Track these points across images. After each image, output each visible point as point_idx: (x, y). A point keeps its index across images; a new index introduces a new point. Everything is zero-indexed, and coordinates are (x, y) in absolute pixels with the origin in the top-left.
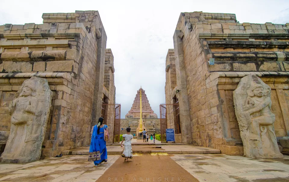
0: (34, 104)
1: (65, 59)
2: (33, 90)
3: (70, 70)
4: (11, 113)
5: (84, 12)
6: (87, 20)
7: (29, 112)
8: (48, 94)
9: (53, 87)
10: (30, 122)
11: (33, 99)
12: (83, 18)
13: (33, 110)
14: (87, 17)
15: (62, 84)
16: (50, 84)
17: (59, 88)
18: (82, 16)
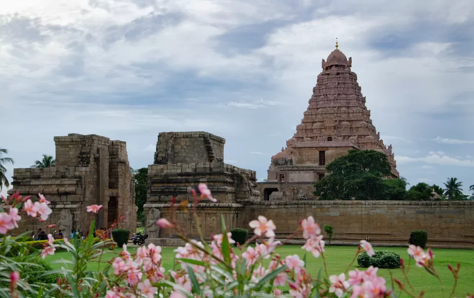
0: (67, 222)
1: (75, 194)
2: (65, 217)
3: (79, 201)
4: (59, 226)
5: (84, 136)
6: (87, 145)
7: (66, 226)
8: (71, 216)
9: (72, 212)
10: (66, 230)
11: (66, 220)
12: (84, 143)
13: (67, 225)
14: (87, 141)
15: (76, 211)
16: (71, 211)
17: (75, 212)
18: (83, 141)
